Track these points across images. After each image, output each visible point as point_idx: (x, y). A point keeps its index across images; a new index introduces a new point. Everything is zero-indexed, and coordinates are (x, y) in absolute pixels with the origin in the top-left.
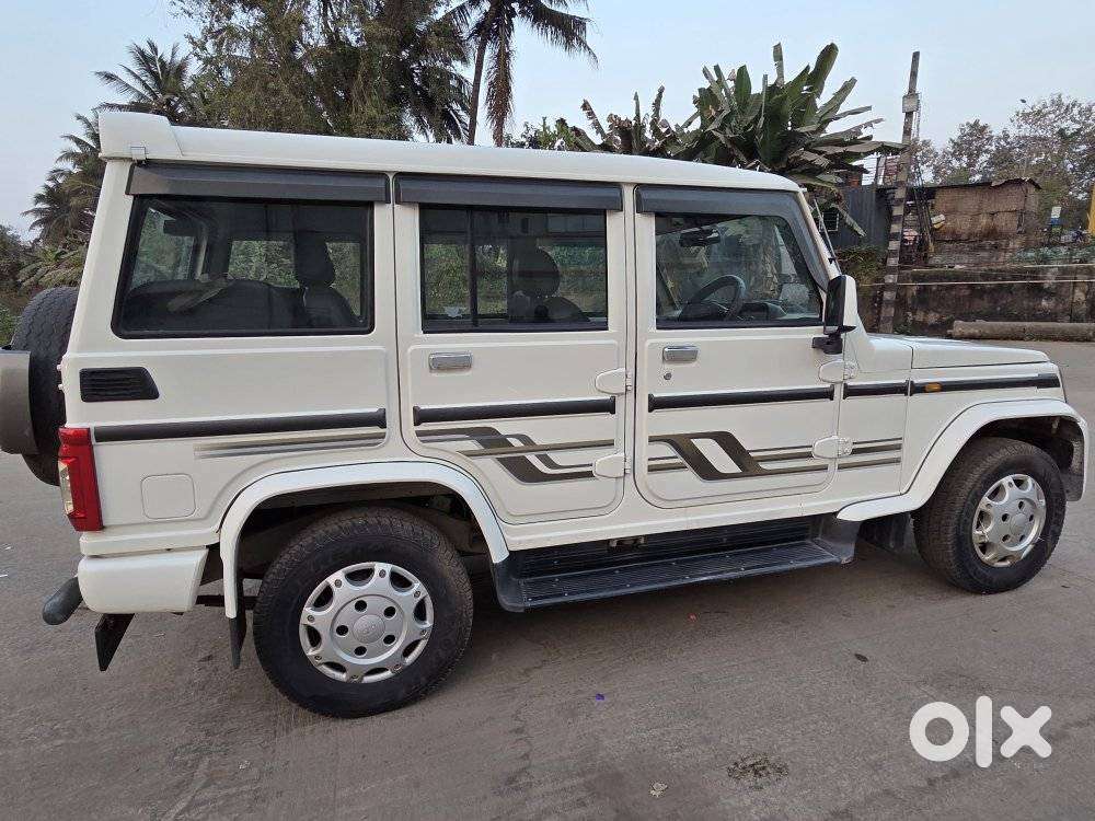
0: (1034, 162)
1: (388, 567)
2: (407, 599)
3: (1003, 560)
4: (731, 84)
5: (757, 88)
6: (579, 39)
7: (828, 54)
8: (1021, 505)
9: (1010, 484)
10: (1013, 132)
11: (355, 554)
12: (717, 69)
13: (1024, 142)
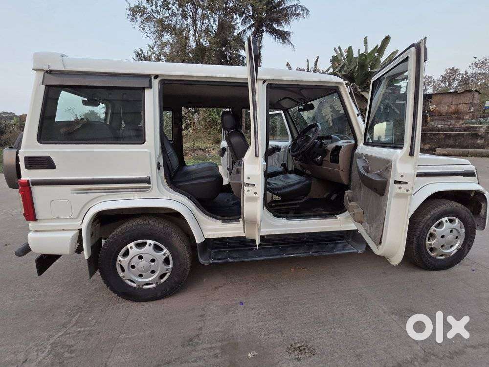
0: (479, 84)
1: (152, 242)
2: (160, 256)
3: (442, 255)
4: (345, 54)
5: (356, 55)
6: (288, 40)
7: (386, 40)
8: (451, 231)
9: (446, 221)
10: (470, 71)
11: (139, 236)
12: (339, 48)
13: (474, 75)
